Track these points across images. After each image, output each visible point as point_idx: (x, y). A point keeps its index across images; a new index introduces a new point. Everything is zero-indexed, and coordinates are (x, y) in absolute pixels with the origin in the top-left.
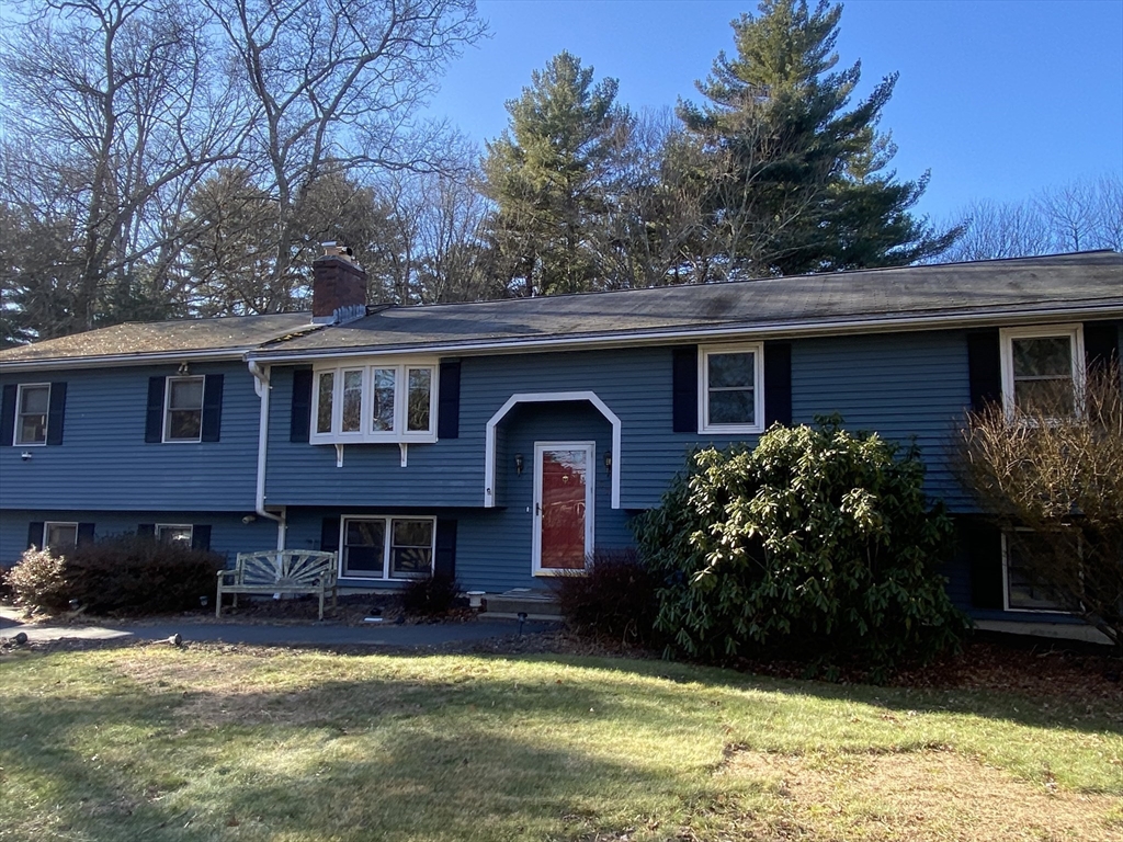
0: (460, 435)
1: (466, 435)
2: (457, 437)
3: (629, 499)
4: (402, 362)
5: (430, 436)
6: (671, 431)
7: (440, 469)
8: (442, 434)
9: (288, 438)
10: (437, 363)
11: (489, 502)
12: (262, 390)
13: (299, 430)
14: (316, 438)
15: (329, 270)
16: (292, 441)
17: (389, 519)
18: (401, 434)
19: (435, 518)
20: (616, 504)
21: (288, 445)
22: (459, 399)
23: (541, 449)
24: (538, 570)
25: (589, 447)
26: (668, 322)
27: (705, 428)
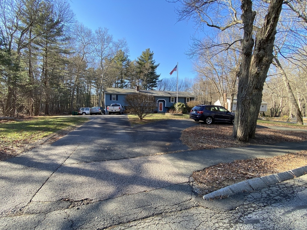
11: (157, 106)
20: (166, 106)
23: (159, 103)
24: (159, 111)
25: (163, 103)
26: (169, 95)
27: (171, 102)
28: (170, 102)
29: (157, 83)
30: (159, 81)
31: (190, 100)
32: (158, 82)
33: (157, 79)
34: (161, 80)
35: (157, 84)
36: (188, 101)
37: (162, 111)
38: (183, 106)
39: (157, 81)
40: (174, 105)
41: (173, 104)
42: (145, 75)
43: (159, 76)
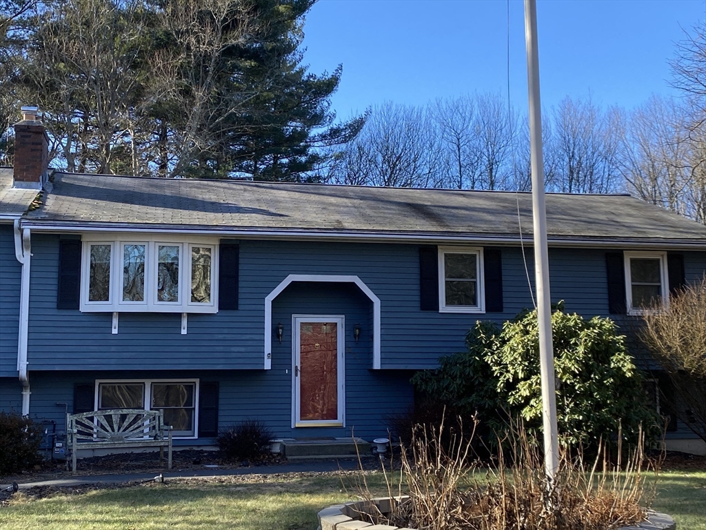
0: (240, 307)
1: (247, 307)
2: (237, 309)
3: (387, 361)
4: (187, 240)
5: (211, 306)
6: (418, 309)
7: (220, 337)
8: (222, 305)
9: (55, 305)
10: (217, 243)
11: (268, 365)
12: (24, 257)
13: (68, 297)
14: (86, 304)
15: (33, 135)
16: (59, 308)
17: (148, 383)
18: (184, 304)
19: (197, 381)
20: (377, 365)
21: (56, 312)
22: (238, 276)
23: (298, 320)
24: (298, 422)
25: (339, 320)
26: (418, 227)
27: (443, 308)
28: (429, 303)
29: (316, 149)
30: (335, 133)
31: (677, 284)
32: (323, 137)
33: (317, 119)
34: (356, 127)
35: (315, 159)
36: (648, 295)
37: (341, 420)
38: (601, 352)
39: (315, 131)
40: (479, 348)
41: (472, 338)
42: (198, 70)
43: (328, 86)
